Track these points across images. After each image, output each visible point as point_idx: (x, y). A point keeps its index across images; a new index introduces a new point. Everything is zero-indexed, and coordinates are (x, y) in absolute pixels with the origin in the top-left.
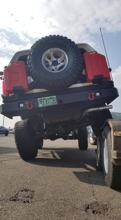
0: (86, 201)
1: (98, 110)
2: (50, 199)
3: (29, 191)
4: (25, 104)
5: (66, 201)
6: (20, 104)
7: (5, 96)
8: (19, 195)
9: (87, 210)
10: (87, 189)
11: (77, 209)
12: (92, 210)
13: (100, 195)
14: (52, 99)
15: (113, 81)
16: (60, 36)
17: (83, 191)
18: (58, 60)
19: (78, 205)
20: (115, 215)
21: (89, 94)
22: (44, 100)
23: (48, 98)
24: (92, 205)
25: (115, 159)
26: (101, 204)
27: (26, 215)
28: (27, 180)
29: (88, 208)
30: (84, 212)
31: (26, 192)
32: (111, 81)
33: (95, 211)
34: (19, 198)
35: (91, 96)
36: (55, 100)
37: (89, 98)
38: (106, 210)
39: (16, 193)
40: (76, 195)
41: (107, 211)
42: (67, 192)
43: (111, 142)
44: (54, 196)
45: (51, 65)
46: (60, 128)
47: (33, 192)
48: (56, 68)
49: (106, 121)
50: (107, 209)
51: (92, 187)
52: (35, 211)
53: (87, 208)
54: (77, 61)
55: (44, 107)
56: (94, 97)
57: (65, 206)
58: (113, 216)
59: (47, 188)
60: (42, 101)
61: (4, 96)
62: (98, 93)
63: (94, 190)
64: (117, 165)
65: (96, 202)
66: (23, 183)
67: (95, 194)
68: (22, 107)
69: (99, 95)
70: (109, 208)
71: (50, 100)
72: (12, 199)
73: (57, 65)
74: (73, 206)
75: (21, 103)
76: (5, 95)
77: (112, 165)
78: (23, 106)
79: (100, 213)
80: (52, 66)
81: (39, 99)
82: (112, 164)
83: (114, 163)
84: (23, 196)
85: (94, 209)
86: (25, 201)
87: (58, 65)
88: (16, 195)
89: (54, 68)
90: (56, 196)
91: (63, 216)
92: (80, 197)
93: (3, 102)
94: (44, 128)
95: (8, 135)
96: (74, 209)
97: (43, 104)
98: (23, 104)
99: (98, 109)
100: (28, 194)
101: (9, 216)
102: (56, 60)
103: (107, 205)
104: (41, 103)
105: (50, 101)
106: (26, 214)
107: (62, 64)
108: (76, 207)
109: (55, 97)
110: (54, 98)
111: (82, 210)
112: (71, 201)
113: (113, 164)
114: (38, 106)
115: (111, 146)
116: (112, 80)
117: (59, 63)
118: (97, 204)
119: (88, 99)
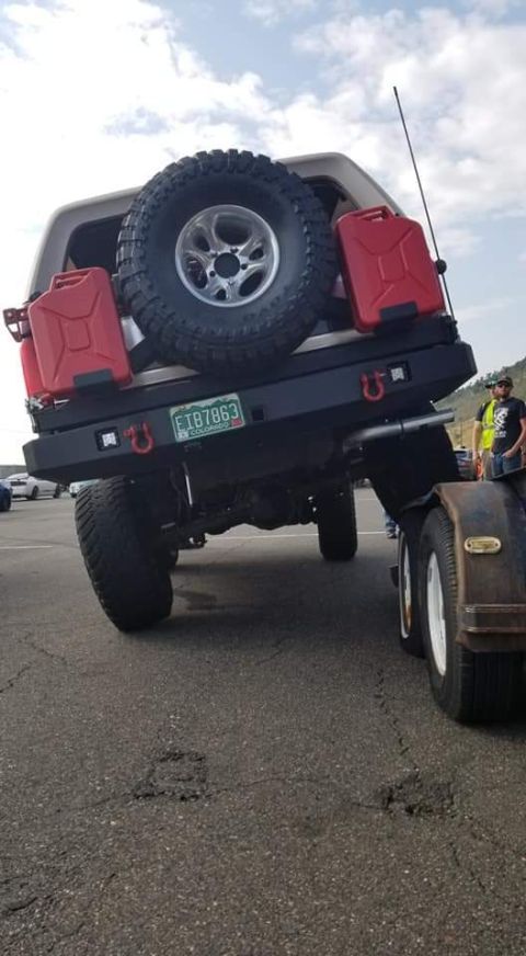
0: (382, 777)
1: (398, 430)
2: (265, 781)
3: (186, 758)
4: (125, 434)
5: (316, 781)
6: (104, 436)
7: (41, 407)
8: (156, 774)
9: (390, 806)
10: (379, 732)
11: (355, 807)
12: (403, 805)
13: (426, 752)
14: (225, 407)
15: (456, 318)
16: (239, 152)
17: (368, 742)
18: (237, 250)
19: (359, 793)
20: (475, 814)
21: (365, 379)
22: (194, 414)
23: (210, 404)
24: (401, 788)
25: (470, 634)
26: (432, 781)
27: (203, 841)
28: (163, 716)
29: (390, 800)
30: (381, 814)
31: (178, 764)
32: (448, 316)
33: (415, 806)
34: (162, 785)
35: (372, 383)
36: (236, 410)
37: (366, 394)
38: (448, 801)
39: (146, 770)
40: (344, 756)
41: (452, 803)
42: (312, 750)
43: (455, 573)
44: (273, 769)
45: (212, 274)
46: (255, 499)
47: (200, 759)
48: (231, 285)
49: (434, 489)
50: (452, 798)
51: (395, 722)
52: (228, 826)
53: (386, 801)
54: (313, 258)
55: (197, 440)
56: (385, 388)
57: (317, 799)
58: (471, 818)
59: (245, 743)
60: (188, 416)
61: (36, 408)
62: (397, 370)
63: (402, 733)
64: (476, 651)
65: (414, 779)
66: (156, 728)
67: (407, 749)
68: (110, 445)
69: (402, 377)
70: (456, 793)
71: (215, 413)
72: (139, 793)
73: (235, 273)
74: (341, 796)
75: (108, 431)
76: (39, 400)
77: (460, 653)
78: (115, 443)
79: (431, 811)
80: (217, 276)
81: (173, 411)
82: (460, 647)
83: (468, 646)
84: (173, 779)
85: (411, 800)
86: (187, 796)
87: (241, 270)
88: (149, 776)
89: (223, 283)
90: (283, 769)
91: (318, 832)
92: (361, 762)
93: (36, 430)
94: (191, 502)
95: (11, 509)
96: (348, 807)
97: (191, 428)
98: (113, 434)
99: (399, 427)
100: (186, 767)
101: (153, 850)
102: (229, 251)
103: (449, 784)
104: (184, 426)
105: (218, 414)
106: (202, 836)
107: (253, 266)
108: (354, 800)
109: (234, 396)
110: (231, 402)
111: (371, 807)
112: (334, 781)
113: (465, 649)
114: (174, 437)
115: (454, 588)
116: (450, 314)
117: (241, 263)
118: (417, 785)
119: (363, 395)
